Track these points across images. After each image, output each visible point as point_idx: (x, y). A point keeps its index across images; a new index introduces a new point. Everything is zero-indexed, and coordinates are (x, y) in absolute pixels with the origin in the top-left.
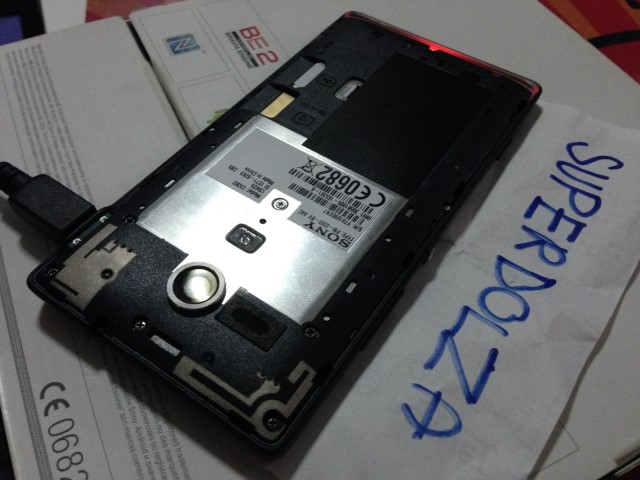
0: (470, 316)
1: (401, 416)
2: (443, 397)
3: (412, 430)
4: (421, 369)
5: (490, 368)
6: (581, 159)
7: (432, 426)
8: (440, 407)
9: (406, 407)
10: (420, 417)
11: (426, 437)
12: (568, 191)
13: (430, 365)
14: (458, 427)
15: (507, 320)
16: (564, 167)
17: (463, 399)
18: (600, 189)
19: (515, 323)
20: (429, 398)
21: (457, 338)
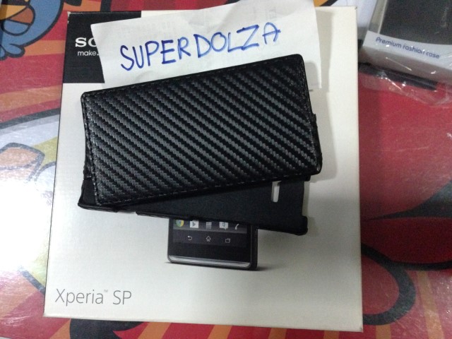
0: (231, 48)
1: (278, 39)
2: (263, 34)
3: (279, 34)
4: (261, 46)
5: (244, 29)
6: (131, 62)
7: (274, 30)
8: (267, 32)
9: (274, 40)
10: (274, 35)
11: (278, 29)
12: (150, 57)
13: (257, 45)
14: (268, 24)
15: (224, 37)
16: (141, 64)
17: (259, 29)
18: (141, 47)
19: (223, 34)
20: (267, 37)
21: (242, 45)
